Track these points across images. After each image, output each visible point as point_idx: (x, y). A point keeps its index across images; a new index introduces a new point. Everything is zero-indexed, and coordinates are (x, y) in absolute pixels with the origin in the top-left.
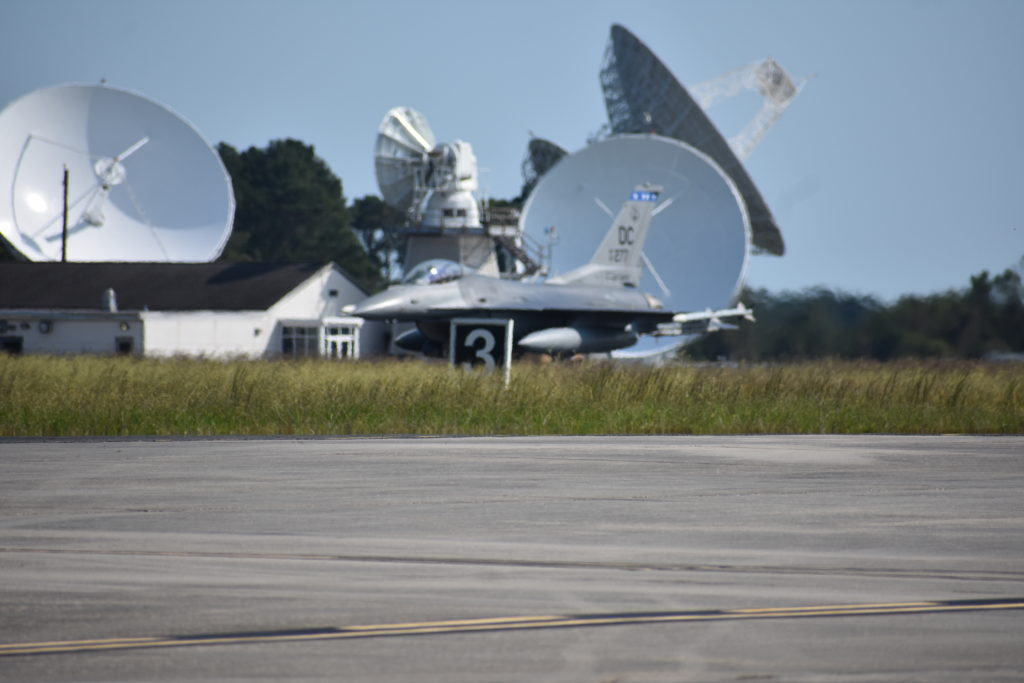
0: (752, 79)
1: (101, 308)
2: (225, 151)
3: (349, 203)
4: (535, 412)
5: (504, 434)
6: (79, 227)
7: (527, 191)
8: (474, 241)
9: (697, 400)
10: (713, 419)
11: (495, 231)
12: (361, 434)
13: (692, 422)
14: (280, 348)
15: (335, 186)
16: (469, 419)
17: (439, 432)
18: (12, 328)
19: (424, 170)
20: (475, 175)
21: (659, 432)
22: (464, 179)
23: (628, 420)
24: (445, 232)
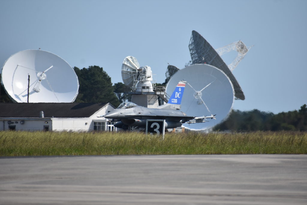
0: (235, 47)
1: (39, 117)
2: (76, 69)
3: (113, 85)
4: (174, 148)
5: (165, 155)
6: (32, 93)
7: (167, 81)
8: (152, 96)
9: (222, 144)
10: (228, 150)
11: (158, 93)
12: (122, 154)
13: (221, 151)
14: (93, 129)
15: (109, 79)
16: (154, 150)
17: (145, 154)
18: (13, 123)
19: (136, 75)
20: (152, 76)
21: (211, 154)
22: (148, 77)
23: (202, 150)
24: (143, 93)
